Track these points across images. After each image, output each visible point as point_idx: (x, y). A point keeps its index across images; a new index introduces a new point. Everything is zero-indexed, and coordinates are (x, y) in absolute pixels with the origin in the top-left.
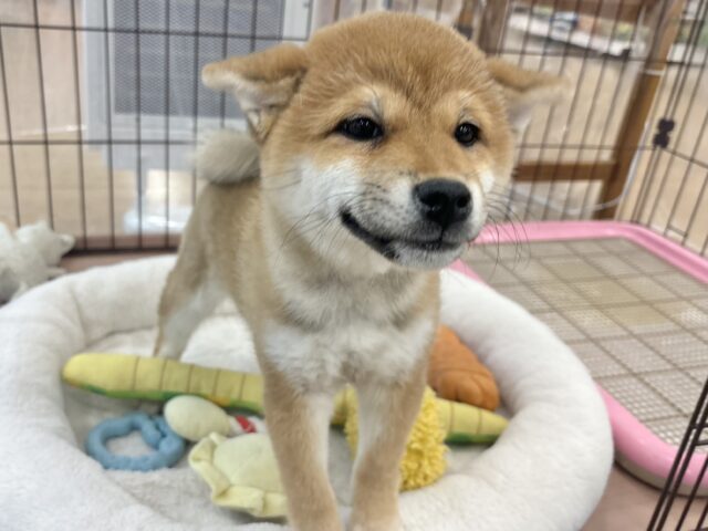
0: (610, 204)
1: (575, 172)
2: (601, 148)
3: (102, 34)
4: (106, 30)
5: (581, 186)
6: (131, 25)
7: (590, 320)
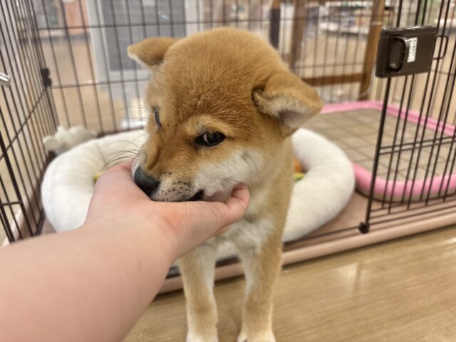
0: (364, 94)
1: (343, 79)
2: (354, 64)
3: (97, 29)
4: (99, 26)
5: (347, 87)
6: (111, 22)
7: (351, 141)
